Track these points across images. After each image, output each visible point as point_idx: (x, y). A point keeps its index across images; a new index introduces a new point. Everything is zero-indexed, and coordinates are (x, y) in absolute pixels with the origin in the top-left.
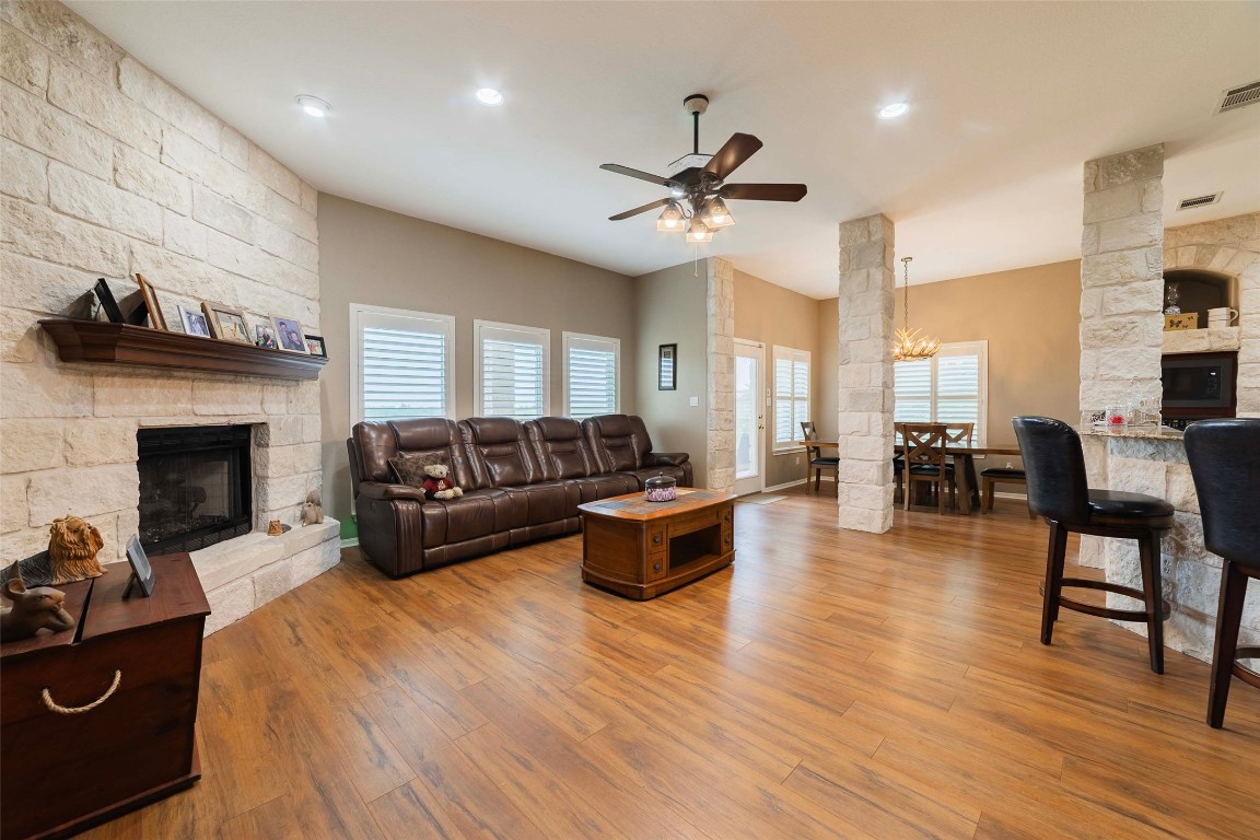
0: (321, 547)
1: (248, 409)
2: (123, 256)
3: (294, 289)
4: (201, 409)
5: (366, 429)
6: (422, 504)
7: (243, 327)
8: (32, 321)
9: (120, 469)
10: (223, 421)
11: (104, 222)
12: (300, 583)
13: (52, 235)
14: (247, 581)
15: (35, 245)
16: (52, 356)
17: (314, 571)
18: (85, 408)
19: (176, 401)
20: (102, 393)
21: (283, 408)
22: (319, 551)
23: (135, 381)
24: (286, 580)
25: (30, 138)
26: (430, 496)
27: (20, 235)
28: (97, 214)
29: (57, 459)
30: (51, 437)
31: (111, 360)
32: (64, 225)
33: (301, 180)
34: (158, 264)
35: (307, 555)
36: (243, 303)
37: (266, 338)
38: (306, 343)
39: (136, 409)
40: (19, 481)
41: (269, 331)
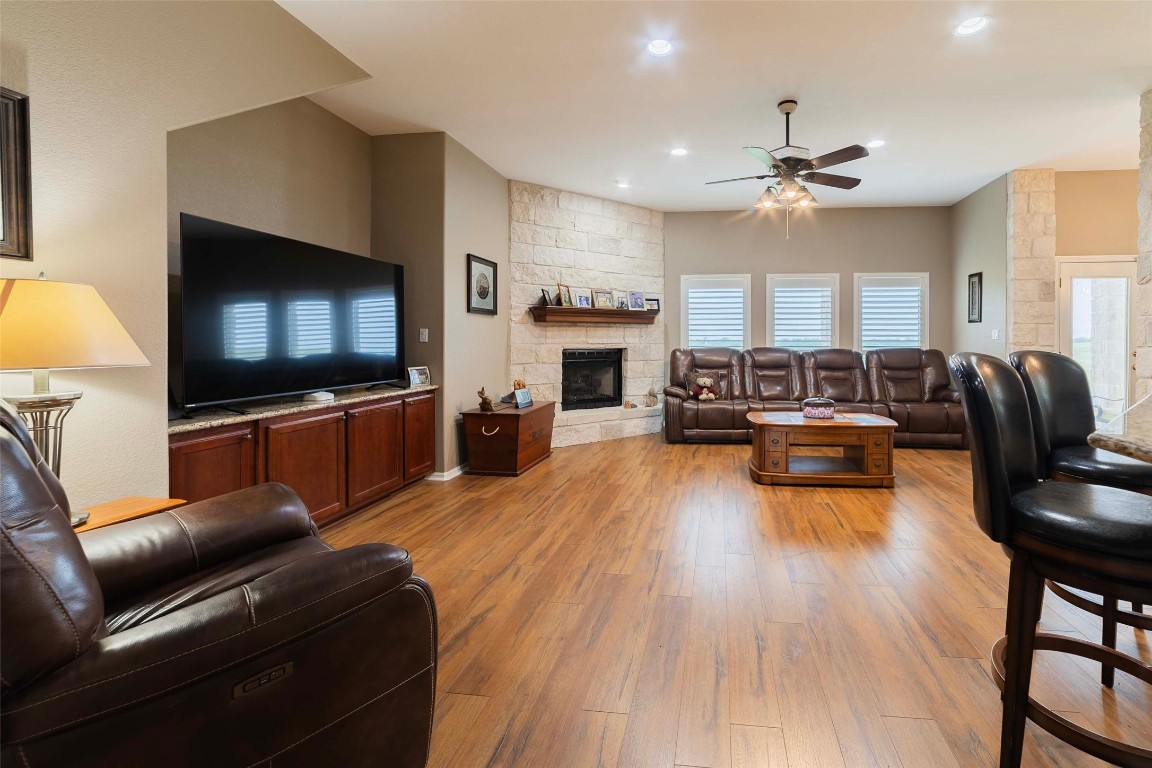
0: (646, 419)
1: (617, 341)
2: (557, 276)
3: (645, 273)
4: (591, 341)
5: (678, 353)
6: (684, 400)
7: (611, 299)
8: (526, 308)
9: (555, 366)
10: (602, 347)
11: (551, 263)
12: (629, 435)
13: (534, 274)
14: (598, 425)
15: (529, 280)
16: (532, 320)
17: (640, 432)
18: (543, 340)
19: (579, 337)
20: (549, 334)
21: (637, 340)
22: (644, 421)
23: (561, 328)
24: (621, 431)
25: (529, 240)
26: (696, 398)
27: (525, 276)
28: (549, 262)
29: (533, 360)
30: (531, 351)
31: (545, 321)
32: (538, 269)
33: (651, 210)
34: (572, 276)
35: (635, 421)
36: (613, 286)
37: (622, 303)
38: (645, 302)
39: (562, 340)
40: (521, 367)
41: (624, 300)
